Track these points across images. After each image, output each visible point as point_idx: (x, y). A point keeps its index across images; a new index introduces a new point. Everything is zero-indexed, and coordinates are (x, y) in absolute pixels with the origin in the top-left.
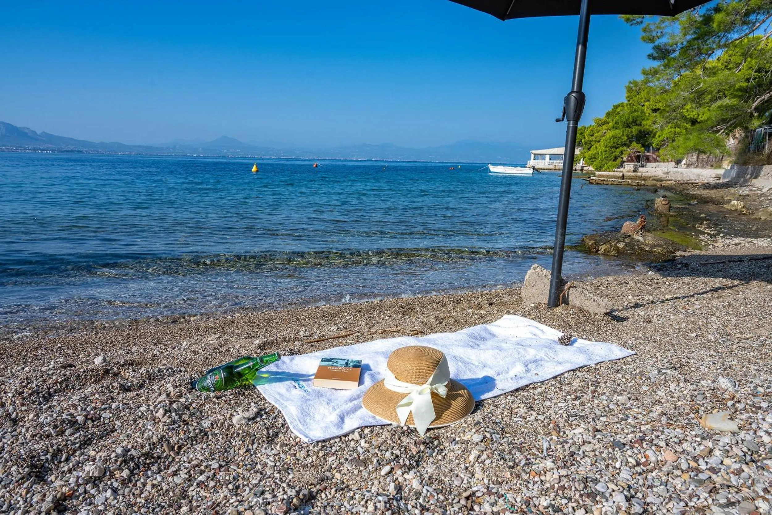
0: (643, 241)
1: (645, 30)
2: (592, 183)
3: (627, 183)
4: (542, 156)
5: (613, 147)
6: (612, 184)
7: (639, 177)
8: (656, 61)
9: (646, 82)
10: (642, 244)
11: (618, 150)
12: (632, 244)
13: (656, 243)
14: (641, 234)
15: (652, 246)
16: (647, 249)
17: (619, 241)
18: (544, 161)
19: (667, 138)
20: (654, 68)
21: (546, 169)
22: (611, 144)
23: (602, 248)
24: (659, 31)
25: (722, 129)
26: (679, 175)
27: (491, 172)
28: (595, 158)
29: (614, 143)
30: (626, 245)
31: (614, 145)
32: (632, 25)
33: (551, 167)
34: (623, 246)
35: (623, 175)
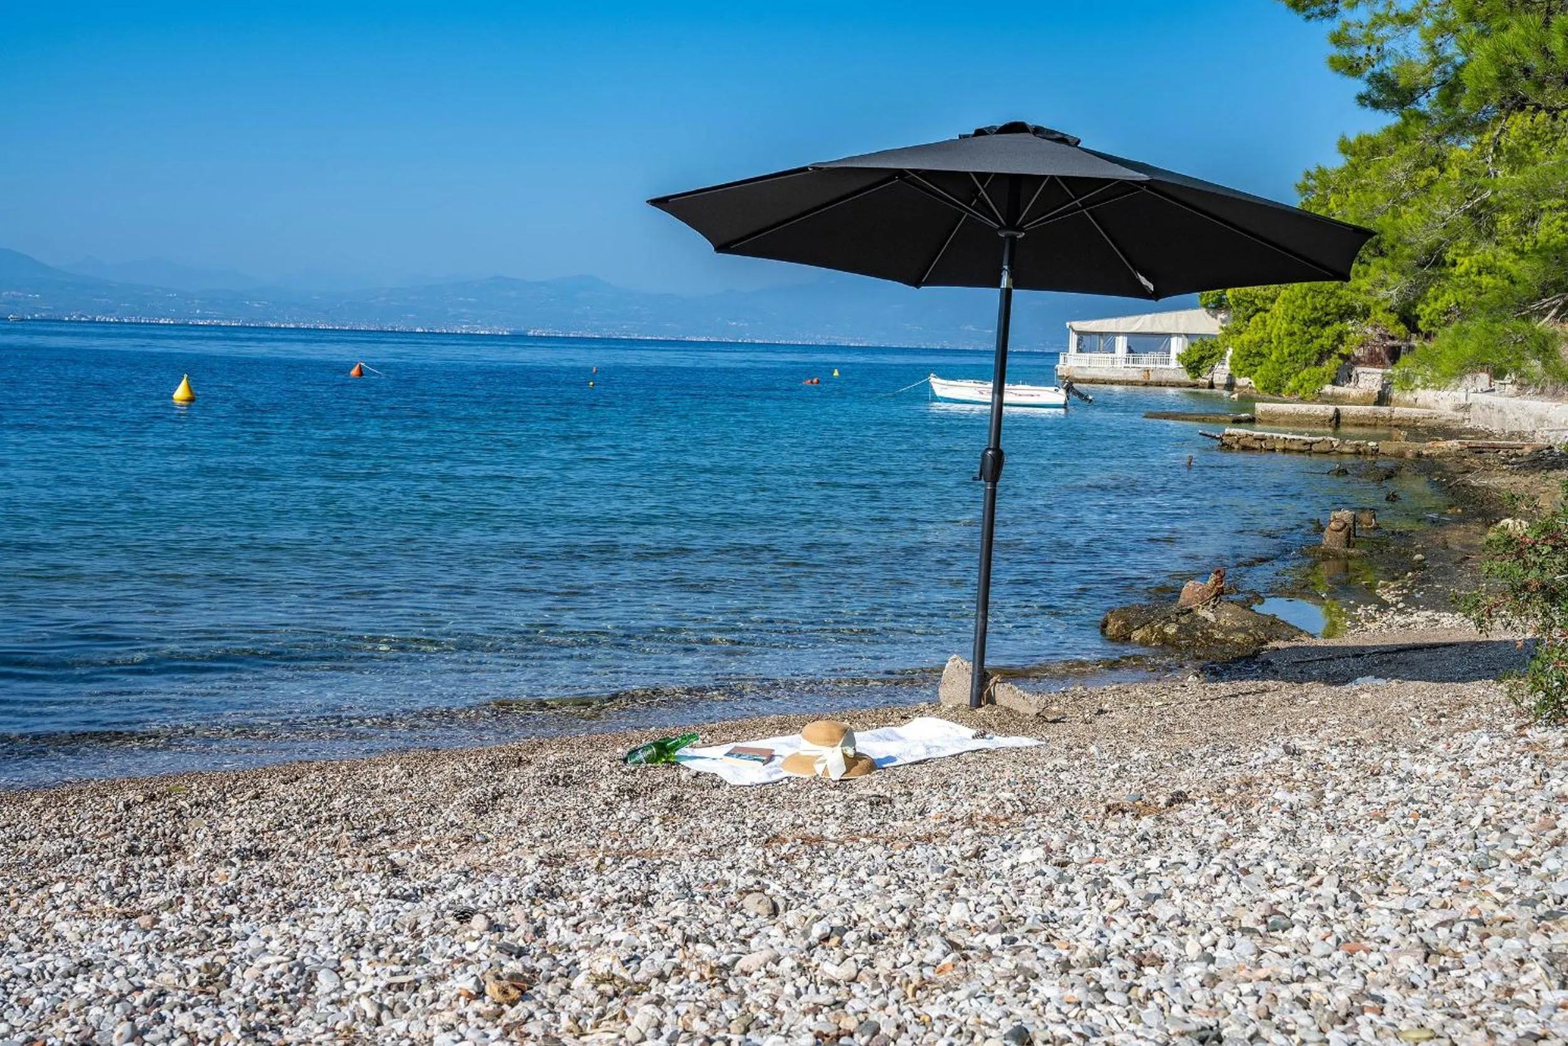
0: (1213, 620)
1: (1338, 40)
2: (1230, 448)
3: (1327, 447)
4: (1105, 341)
5: (1314, 322)
6: (1285, 450)
7: (1383, 419)
8: (1380, 112)
9: (1354, 171)
10: (1212, 626)
11: (1328, 331)
12: (1192, 627)
13: (1238, 624)
14: (1214, 607)
15: (1228, 631)
16: (1219, 636)
17: (1168, 620)
18: (1110, 355)
19: (1458, 304)
20: (1370, 138)
21: (1119, 383)
22: (1306, 314)
23: (1137, 635)
24: (1374, 47)
25: (1554, 306)
26: (1496, 416)
27: (935, 399)
28: (1260, 354)
29: (1315, 309)
30: (1179, 629)
31: (1315, 315)
32: (1308, 18)
33: (1134, 374)
34: (1174, 630)
35: (1337, 416)
